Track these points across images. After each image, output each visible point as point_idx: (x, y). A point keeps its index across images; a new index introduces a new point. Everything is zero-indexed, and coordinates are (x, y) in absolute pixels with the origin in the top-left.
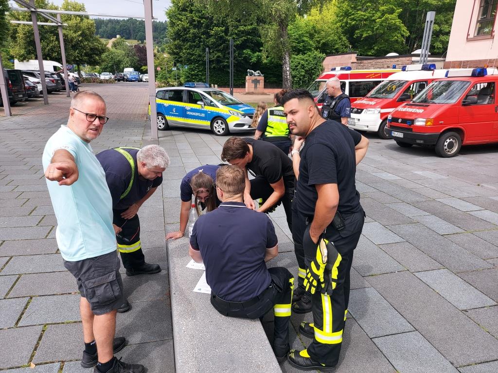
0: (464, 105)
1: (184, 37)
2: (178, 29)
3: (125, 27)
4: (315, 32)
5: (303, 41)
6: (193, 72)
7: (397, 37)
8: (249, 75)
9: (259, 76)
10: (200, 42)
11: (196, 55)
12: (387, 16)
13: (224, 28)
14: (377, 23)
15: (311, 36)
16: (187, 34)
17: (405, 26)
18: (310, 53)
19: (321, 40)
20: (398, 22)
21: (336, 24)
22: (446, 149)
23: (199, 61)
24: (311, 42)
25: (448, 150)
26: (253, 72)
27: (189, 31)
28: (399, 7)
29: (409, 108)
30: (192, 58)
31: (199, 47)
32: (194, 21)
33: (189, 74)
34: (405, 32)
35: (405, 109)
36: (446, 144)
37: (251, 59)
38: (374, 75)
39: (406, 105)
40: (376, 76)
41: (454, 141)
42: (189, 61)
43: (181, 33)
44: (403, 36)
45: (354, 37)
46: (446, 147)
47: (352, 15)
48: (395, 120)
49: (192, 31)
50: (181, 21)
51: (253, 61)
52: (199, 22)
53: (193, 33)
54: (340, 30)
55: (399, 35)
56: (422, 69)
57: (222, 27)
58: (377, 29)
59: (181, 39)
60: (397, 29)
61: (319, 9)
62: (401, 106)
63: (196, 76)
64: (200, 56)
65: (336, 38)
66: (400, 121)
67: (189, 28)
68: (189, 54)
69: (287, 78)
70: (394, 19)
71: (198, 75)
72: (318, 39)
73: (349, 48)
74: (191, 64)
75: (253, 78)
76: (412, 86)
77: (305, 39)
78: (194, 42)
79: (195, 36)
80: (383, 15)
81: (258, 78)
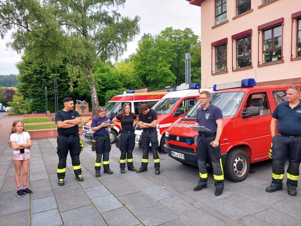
0: (244, 117)
1: (30, 80)
2: (25, 75)
3: (8, 79)
4: (123, 77)
5: (115, 82)
6: (36, 104)
7: (171, 80)
8: (77, 103)
9: (85, 104)
10: (42, 83)
11: (39, 92)
12: (163, 68)
13: (59, 74)
14: (158, 72)
15: (120, 80)
16: (31, 78)
17: (174, 74)
18: (120, 89)
19: (127, 82)
20: (170, 72)
21: (135, 73)
22: (236, 172)
23: (41, 96)
24: (120, 83)
25: (238, 172)
26: (81, 101)
27: (33, 76)
28: (168, 63)
29: (184, 123)
30: (36, 94)
31: (41, 86)
32: (37, 70)
33: (34, 104)
34: (174, 77)
35: (181, 125)
36: (235, 165)
37: (80, 94)
38: (153, 97)
39: (181, 120)
40: (155, 97)
41: (242, 160)
42: (34, 96)
43: (27, 78)
44: (173, 79)
45: (146, 80)
46: (235, 169)
47: (143, 68)
48: (172, 137)
49: (35, 76)
50: (27, 70)
51: (81, 94)
52: (41, 70)
53: (36, 78)
54: (138, 76)
55: (171, 79)
56: (189, 89)
57: (58, 74)
58: (159, 76)
59: (28, 81)
60: (170, 75)
61: (115, 57)
62: (177, 121)
63: (39, 106)
64: (42, 92)
65: (135, 81)
66: (178, 139)
67: (33, 75)
68: (33, 91)
69: (95, 103)
70: (167, 69)
71: (40, 105)
72: (125, 81)
73: (144, 86)
74: (35, 98)
75: (80, 105)
76: (183, 102)
77: (116, 81)
78: (37, 83)
79: (38, 80)
80: (161, 68)
81: (85, 105)
